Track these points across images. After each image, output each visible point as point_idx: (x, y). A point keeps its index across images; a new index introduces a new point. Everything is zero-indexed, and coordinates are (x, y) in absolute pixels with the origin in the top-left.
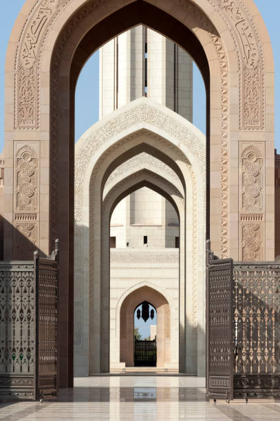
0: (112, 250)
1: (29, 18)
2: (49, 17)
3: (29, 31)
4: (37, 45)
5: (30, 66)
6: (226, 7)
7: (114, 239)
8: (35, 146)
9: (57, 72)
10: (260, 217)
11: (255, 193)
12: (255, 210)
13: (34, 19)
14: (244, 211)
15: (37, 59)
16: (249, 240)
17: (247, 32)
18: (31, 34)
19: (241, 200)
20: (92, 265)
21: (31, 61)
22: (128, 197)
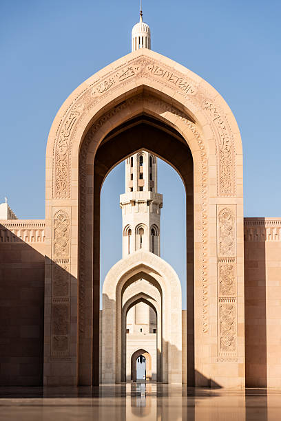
0: (127, 334)
1: (63, 119)
2: (78, 117)
3: (63, 128)
4: (69, 138)
5: (63, 153)
6: (206, 108)
7: (128, 330)
8: (68, 210)
9: (85, 162)
10: (233, 260)
11: (229, 242)
12: (230, 254)
13: (67, 119)
14: (221, 256)
15: (69, 148)
16: (225, 277)
17: (222, 126)
18: (65, 130)
19: (219, 247)
20: (117, 330)
21: (65, 149)
22: (134, 307)
